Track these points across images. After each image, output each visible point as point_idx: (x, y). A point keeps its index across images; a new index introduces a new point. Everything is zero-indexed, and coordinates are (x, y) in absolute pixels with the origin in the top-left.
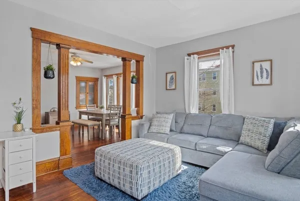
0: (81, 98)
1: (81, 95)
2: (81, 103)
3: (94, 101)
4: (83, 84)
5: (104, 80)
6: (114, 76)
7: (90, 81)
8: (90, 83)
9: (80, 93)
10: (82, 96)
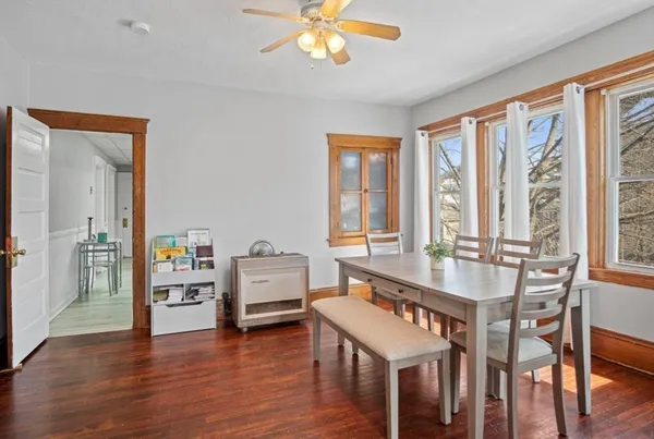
0: (344, 209)
1: (343, 199)
2: (345, 225)
3: (388, 221)
4: (350, 161)
5: (422, 140)
6: (465, 120)
7: (374, 150)
8: (374, 157)
9: (342, 191)
10: (349, 203)
